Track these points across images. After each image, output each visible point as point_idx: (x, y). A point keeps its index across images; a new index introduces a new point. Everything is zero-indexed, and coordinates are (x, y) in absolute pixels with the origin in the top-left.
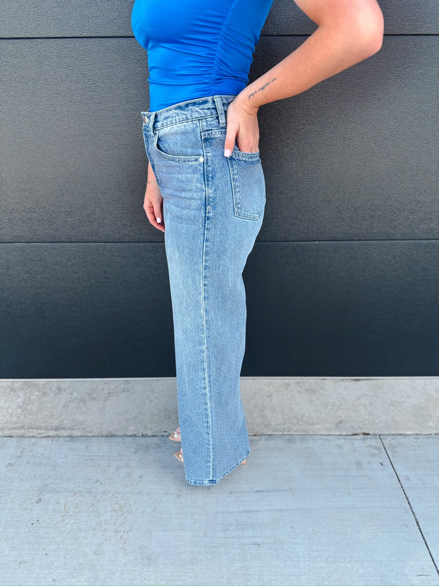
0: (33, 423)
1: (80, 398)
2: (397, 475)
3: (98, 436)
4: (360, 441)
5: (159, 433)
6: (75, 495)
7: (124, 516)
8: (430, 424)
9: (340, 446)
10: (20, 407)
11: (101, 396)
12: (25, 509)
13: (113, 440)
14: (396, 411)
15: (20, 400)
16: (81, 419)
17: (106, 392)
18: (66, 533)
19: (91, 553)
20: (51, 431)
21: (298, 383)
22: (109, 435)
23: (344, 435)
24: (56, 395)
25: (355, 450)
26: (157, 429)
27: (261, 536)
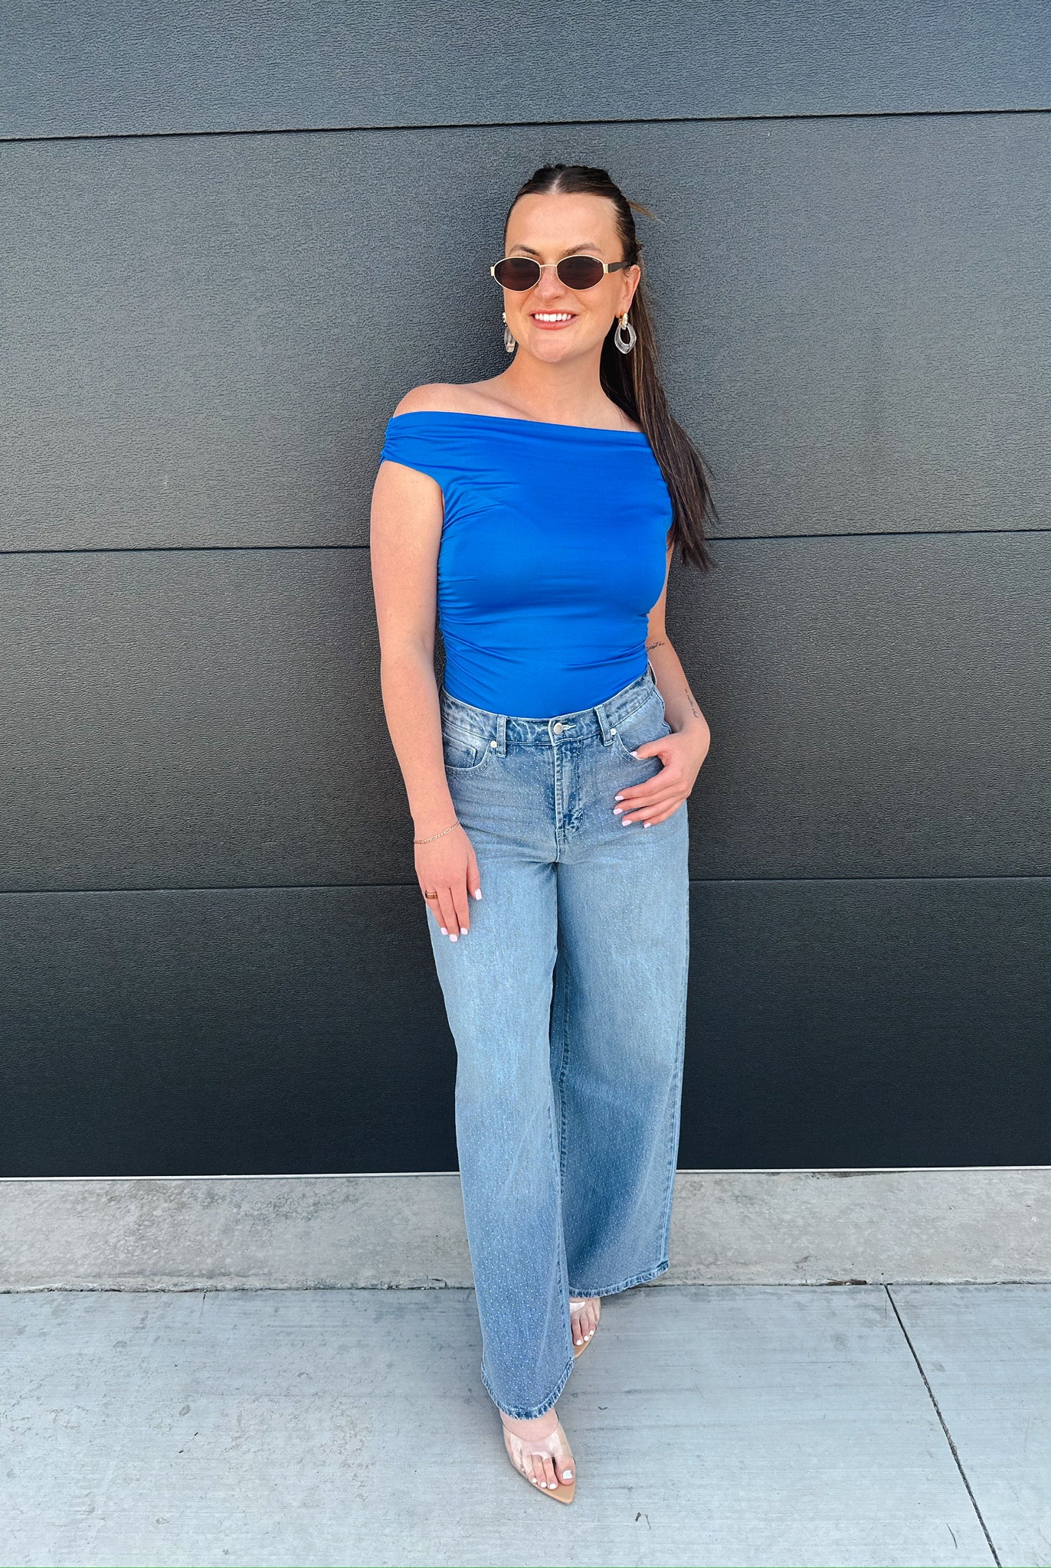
0: (162, 1263)
1: (256, 1213)
2: (917, 1360)
3: (297, 1289)
4: (845, 1296)
5: (425, 1283)
6: (257, 1399)
7: (358, 1438)
8: (995, 1262)
9: (801, 1307)
10: (133, 1233)
11: (299, 1210)
12: (158, 1426)
13: (329, 1294)
14: (924, 1237)
15: (131, 1219)
16: (260, 1255)
17: (311, 1201)
18: (244, 1470)
19: (295, 1504)
20: (200, 1280)
21: (717, 1183)
22: (321, 1287)
23: (812, 1285)
24: (205, 1207)
25: (834, 1314)
26: (421, 1274)
27: (636, 1473)
